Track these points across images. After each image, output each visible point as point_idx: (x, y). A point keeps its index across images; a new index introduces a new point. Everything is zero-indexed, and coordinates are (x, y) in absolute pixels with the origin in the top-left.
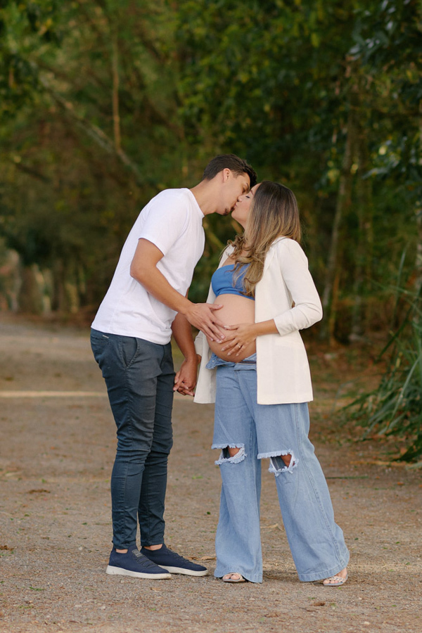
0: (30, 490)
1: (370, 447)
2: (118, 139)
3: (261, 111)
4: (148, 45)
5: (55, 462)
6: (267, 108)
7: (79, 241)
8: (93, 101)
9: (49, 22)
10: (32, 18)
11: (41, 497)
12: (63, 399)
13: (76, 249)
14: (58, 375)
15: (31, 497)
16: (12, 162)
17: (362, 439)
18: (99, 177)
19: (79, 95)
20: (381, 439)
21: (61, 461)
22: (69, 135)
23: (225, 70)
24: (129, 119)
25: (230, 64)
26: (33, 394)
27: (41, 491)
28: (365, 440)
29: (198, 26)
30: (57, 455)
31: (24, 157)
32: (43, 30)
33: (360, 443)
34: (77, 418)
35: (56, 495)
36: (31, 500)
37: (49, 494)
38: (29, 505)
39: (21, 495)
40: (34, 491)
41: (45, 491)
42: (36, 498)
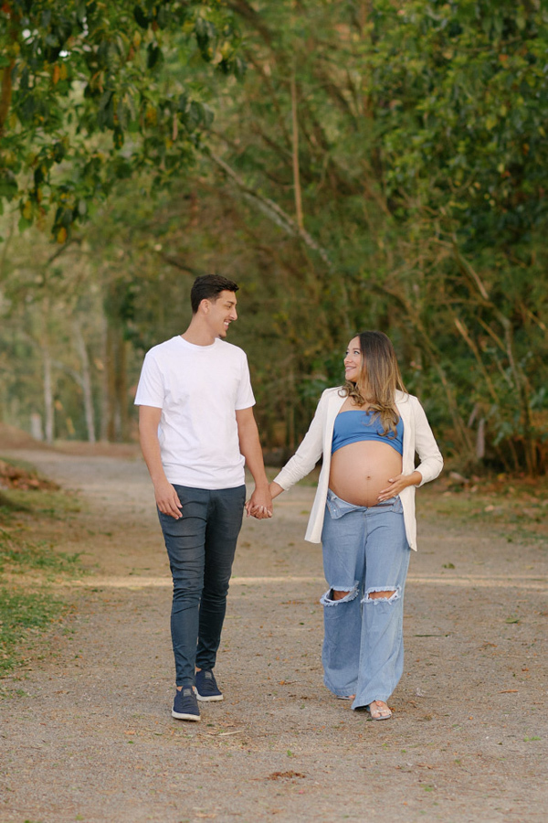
0: (272, 772)
2: (300, 215)
3: (494, 171)
4: (331, 90)
6: (501, 168)
8: (261, 167)
9: (226, 47)
10: (203, 41)
11: (294, 787)
16: (153, 252)
18: (264, 267)
21: (302, 707)
22: (229, 212)
24: (313, 189)
25: (457, 109)
27: (290, 775)
29: (412, 58)
31: (166, 245)
32: (218, 58)
35: (316, 783)
36: (278, 795)
37: (303, 779)
38: (280, 808)
39: (259, 785)
40: (278, 774)
41: (297, 775)
42: (284, 792)
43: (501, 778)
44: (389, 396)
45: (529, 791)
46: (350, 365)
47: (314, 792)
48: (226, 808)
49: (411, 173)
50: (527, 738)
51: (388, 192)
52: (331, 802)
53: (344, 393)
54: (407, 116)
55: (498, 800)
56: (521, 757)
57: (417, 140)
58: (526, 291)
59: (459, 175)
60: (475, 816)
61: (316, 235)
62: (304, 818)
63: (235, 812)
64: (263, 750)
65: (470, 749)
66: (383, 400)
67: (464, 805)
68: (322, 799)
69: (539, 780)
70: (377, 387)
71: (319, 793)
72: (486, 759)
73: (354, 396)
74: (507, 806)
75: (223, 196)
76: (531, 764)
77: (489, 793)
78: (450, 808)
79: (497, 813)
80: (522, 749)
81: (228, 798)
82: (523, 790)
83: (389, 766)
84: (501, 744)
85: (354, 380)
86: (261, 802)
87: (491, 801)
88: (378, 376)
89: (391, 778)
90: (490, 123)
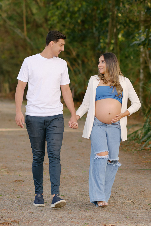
0: (15, 180)
1: (146, 153)
2: (25, 33)
3: (77, 22)
5: (21, 164)
6: (79, 21)
7: (9, 69)
8: (15, 20)
11: (21, 184)
12: (16, 132)
13: (8, 72)
14: (10, 120)
15: (16, 184)
17: (141, 149)
18: (16, 47)
19: (10, 18)
20: (149, 150)
21: (23, 163)
22: (7, 32)
23: (66, 7)
24: (29, 26)
25: (68, 5)
26: (4, 130)
27: (20, 181)
28: (142, 150)
30: (21, 160)
33: (140, 151)
34: (24, 141)
35: (27, 183)
36: (16, 186)
37: (23, 182)
38: (17, 190)
39: (11, 183)
40: (16, 181)
41: (21, 181)
42: (18, 185)
43: (76, 182)
44: (117, 78)
45: (83, 185)
46: (101, 67)
47: (26, 185)
48: (2, 190)
49: (55, 22)
50: (83, 172)
51: (49, 27)
52: (31, 188)
53: (99, 78)
54: (55, 7)
55: (75, 188)
56: (81, 177)
57: (57, 13)
58: (86, 54)
59: (68, 23)
60: (68, 192)
61: (30, 38)
62: (23, 192)
63: (5, 190)
64: (13, 174)
65: (67, 174)
66: (115, 80)
67: (65, 189)
68: (28, 187)
69: (86, 183)
70: (112, 75)
71: (27, 186)
72: (72, 177)
73: (103, 80)
74: (77, 189)
75: (5, 27)
76: (84, 178)
77: (72, 186)
78: (62, 190)
79: (74, 191)
80: (81, 175)
81: (3, 187)
82: (81, 185)
83: (46, 179)
84: (76, 173)
85: (103, 73)
86: (12, 188)
87: (73, 188)
88: (113, 71)
89: (46, 182)
90: (76, 9)
